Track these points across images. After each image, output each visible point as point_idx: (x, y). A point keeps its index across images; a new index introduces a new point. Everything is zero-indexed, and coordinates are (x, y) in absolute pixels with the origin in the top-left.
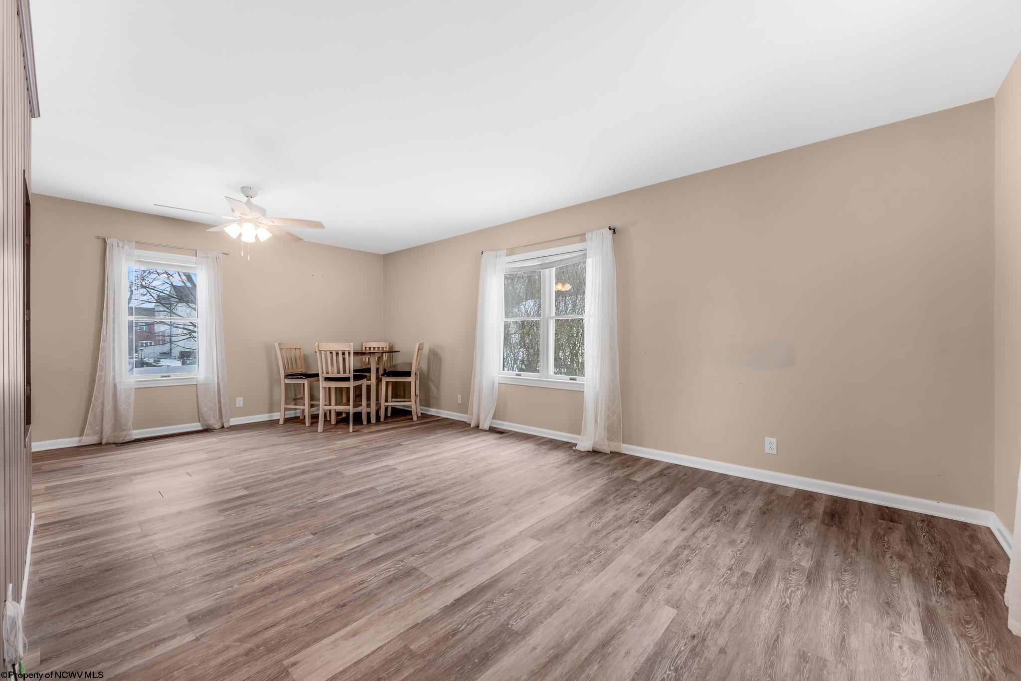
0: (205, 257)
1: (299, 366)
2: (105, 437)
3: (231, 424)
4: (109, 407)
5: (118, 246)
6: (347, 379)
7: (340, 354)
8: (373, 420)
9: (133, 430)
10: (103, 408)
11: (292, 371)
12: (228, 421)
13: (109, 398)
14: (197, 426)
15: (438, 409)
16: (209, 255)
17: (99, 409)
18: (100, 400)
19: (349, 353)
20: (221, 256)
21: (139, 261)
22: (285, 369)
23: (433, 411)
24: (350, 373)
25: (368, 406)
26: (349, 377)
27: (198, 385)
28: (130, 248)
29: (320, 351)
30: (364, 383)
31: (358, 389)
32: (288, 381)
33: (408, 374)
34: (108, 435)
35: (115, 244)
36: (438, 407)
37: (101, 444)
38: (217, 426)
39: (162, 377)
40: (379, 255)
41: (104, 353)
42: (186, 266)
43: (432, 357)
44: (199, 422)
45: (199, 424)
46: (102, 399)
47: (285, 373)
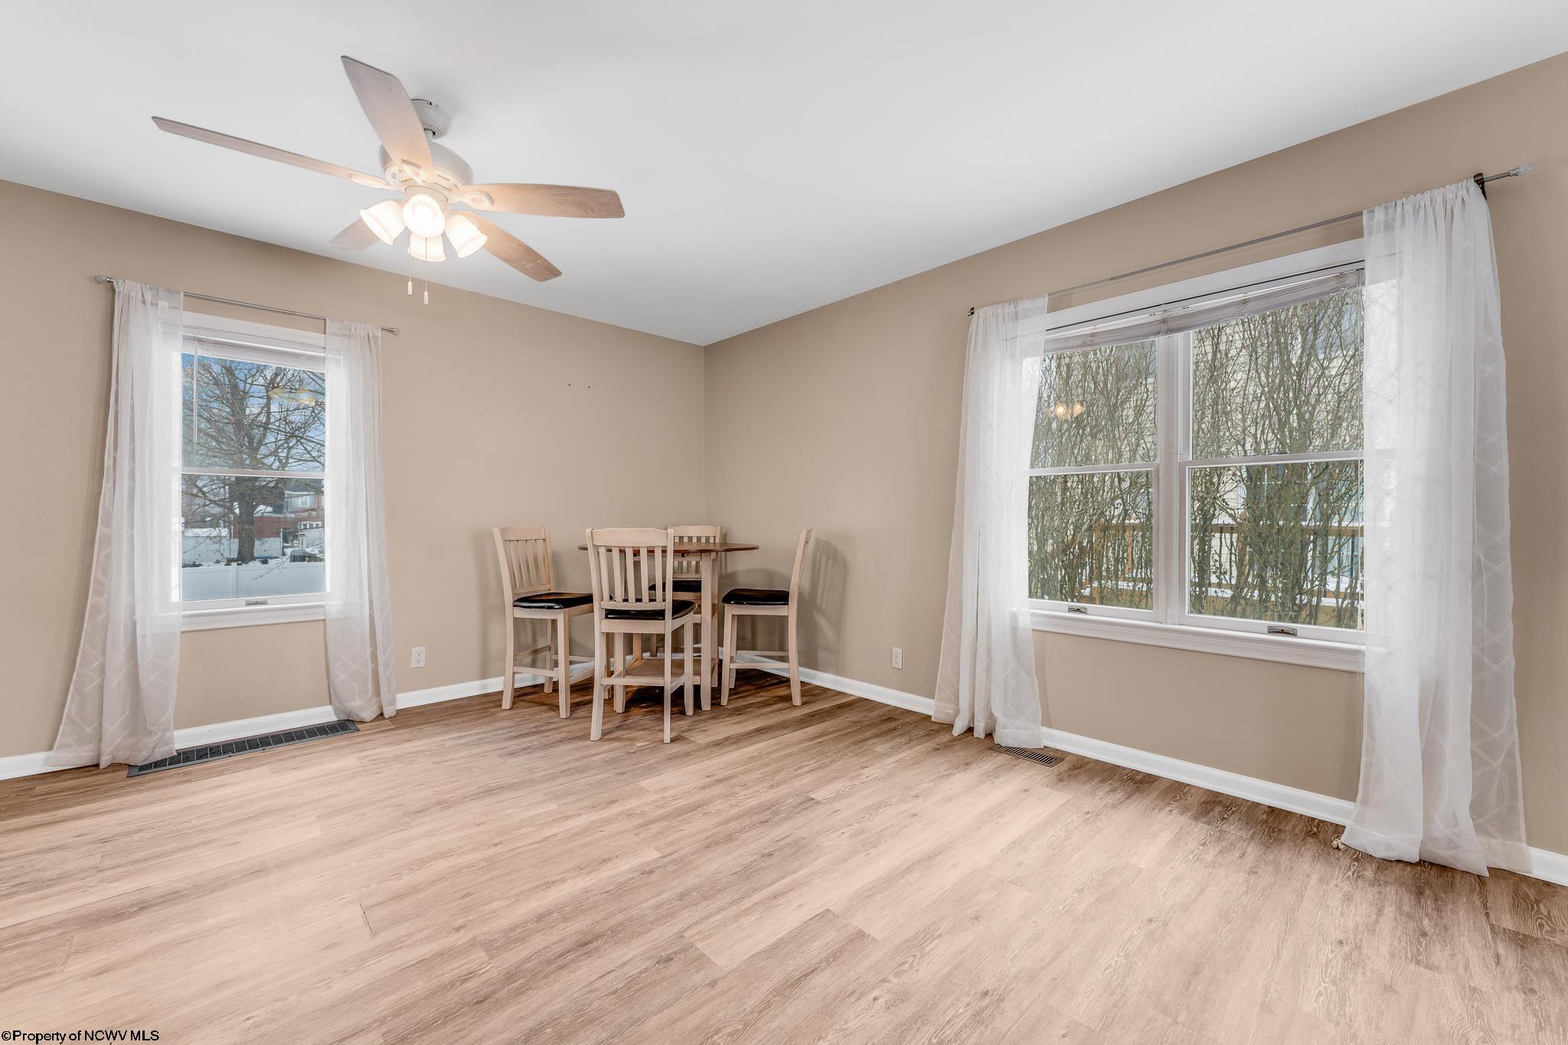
0: (344, 335)
1: (544, 579)
2: (108, 751)
3: (400, 706)
4: (116, 680)
5: (144, 302)
6: (659, 615)
7: (644, 553)
8: (706, 704)
9: (177, 727)
10: (103, 680)
11: (530, 590)
12: (393, 702)
13: (117, 659)
14: (325, 715)
15: (838, 674)
16: (353, 332)
17: (95, 683)
18: (95, 664)
19: (664, 552)
20: (379, 334)
21: (195, 339)
22: (514, 587)
23: (824, 679)
24: (664, 600)
25: (697, 672)
26: (664, 611)
27: (327, 621)
28: (174, 308)
29: (596, 547)
30: (688, 620)
31: (677, 634)
32: (522, 614)
33: (782, 598)
34: (114, 746)
35: (136, 294)
36: (839, 671)
37: (97, 765)
38: (368, 714)
39: (249, 604)
40: (693, 348)
41: (105, 552)
42: (303, 355)
43: (824, 559)
44: (331, 704)
45: (329, 708)
46: (101, 659)
47: (514, 594)
